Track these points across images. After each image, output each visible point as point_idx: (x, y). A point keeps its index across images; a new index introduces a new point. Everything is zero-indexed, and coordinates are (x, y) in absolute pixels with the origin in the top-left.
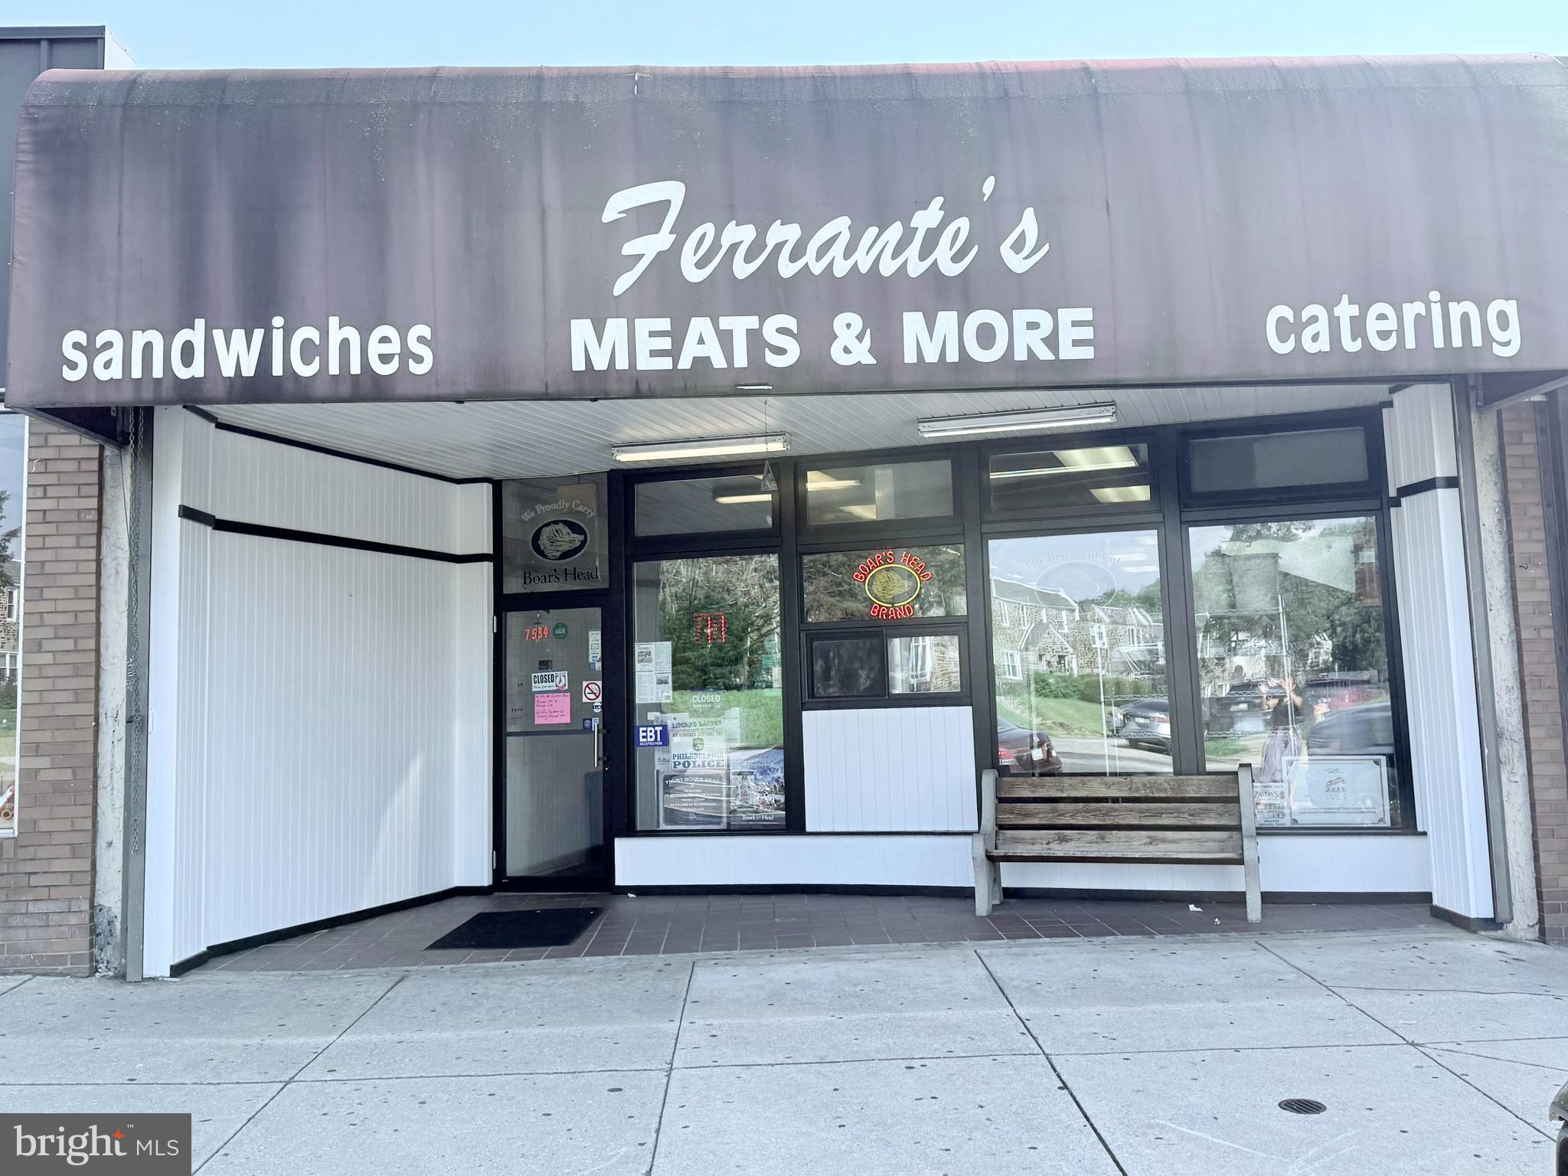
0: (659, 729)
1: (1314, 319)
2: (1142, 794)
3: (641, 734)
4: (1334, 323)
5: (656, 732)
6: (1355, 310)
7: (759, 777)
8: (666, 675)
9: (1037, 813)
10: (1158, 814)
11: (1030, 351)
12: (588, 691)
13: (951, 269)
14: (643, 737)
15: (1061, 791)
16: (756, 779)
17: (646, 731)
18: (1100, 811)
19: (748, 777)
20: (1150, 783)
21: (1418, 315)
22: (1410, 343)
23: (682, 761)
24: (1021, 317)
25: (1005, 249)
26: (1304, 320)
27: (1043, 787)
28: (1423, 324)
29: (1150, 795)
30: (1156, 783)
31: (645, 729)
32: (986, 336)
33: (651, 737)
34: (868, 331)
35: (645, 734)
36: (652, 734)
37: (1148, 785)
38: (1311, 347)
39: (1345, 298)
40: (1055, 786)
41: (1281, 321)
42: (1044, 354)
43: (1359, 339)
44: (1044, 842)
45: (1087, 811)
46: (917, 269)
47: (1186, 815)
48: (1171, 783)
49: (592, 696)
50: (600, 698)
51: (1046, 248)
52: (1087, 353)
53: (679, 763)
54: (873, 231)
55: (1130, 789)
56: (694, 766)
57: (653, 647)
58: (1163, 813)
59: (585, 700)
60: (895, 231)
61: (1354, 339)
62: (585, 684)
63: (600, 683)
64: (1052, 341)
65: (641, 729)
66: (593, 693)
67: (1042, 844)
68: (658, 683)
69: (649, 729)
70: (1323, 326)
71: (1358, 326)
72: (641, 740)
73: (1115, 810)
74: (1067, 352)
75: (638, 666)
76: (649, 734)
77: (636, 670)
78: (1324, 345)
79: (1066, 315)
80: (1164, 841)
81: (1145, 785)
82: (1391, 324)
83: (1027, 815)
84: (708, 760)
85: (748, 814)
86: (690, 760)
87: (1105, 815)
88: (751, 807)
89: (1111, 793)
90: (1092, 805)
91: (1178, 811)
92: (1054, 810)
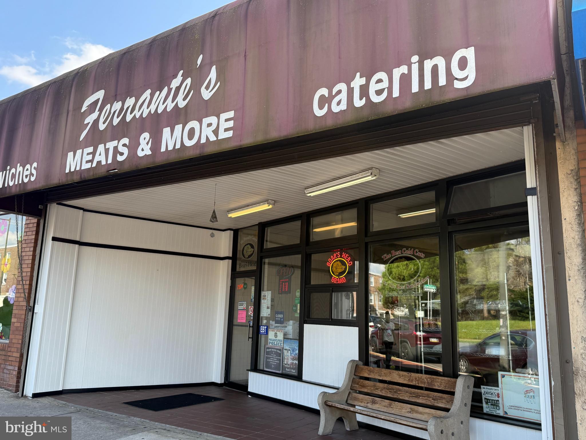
0: (266, 327)
1: (339, 92)
2: (414, 383)
3: (261, 329)
4: (350, 91)
6: (363, 81)
7: (292, 352)
8: (269, 305)
9: (368, 386)
10: (418, 396)
11: (207, 138)
12: (250, 310)
13: (182, 104)
15: (380, 376)
16: (291, 353)
18: (393, 390)
19: (289, 351)
20: (419, 378)
21: (403, 75)
22: (396, 93)
24: (206, 121)
25: (203, 89)
26: (333, 94)
27: (373, 372)
28: (406, 79)
29: (417, 385)
30: (421, 378)
32: (191, 133)
34: (151, 139)
36: (264, 329)
37: (417, 379)
38: (335, 109)
39: (358, 74)
40: (378, 373)
41: (322, 97)
42: (213, 138)
43: (364, 98)
44: (366, 402)
45: (388, 389)
46: (170, 106)
47: (431, 399)
48: (428, 380)
49: (251, 312)
50: (253, 313)
51: (219, 84)
52: (230, 134)
53: (271, 343)
54: (158, 92)
55: (409, 380)
56: (274, 345)
57: (267, 293)
58: (420, 396)
59: (249, 314)
60: (165, 91)
61: (361, 99)
62: (250, 307)
63: (253, 307)
64: (216, 132)
65: (261, 327)
67: (365, 403)
68: (267, 308)
70: (343, 96)
71: (364, 91)
72: (261, 331)
73: (400, 390)
74: (223, 135)
77: (262, 302)
78: (343, 106)
79: (224, 116)
80: (417, 412)
81: (416, 378)
82: (385, 84)
83: (364, 386)
84: (278, 342)
85: (288, 368)
86: (273, 342)
87: (395, 392)
88: (289, 365)
89: (401, 381)
90: (391, 386)
91: (428, 396)
92: (374, 386)
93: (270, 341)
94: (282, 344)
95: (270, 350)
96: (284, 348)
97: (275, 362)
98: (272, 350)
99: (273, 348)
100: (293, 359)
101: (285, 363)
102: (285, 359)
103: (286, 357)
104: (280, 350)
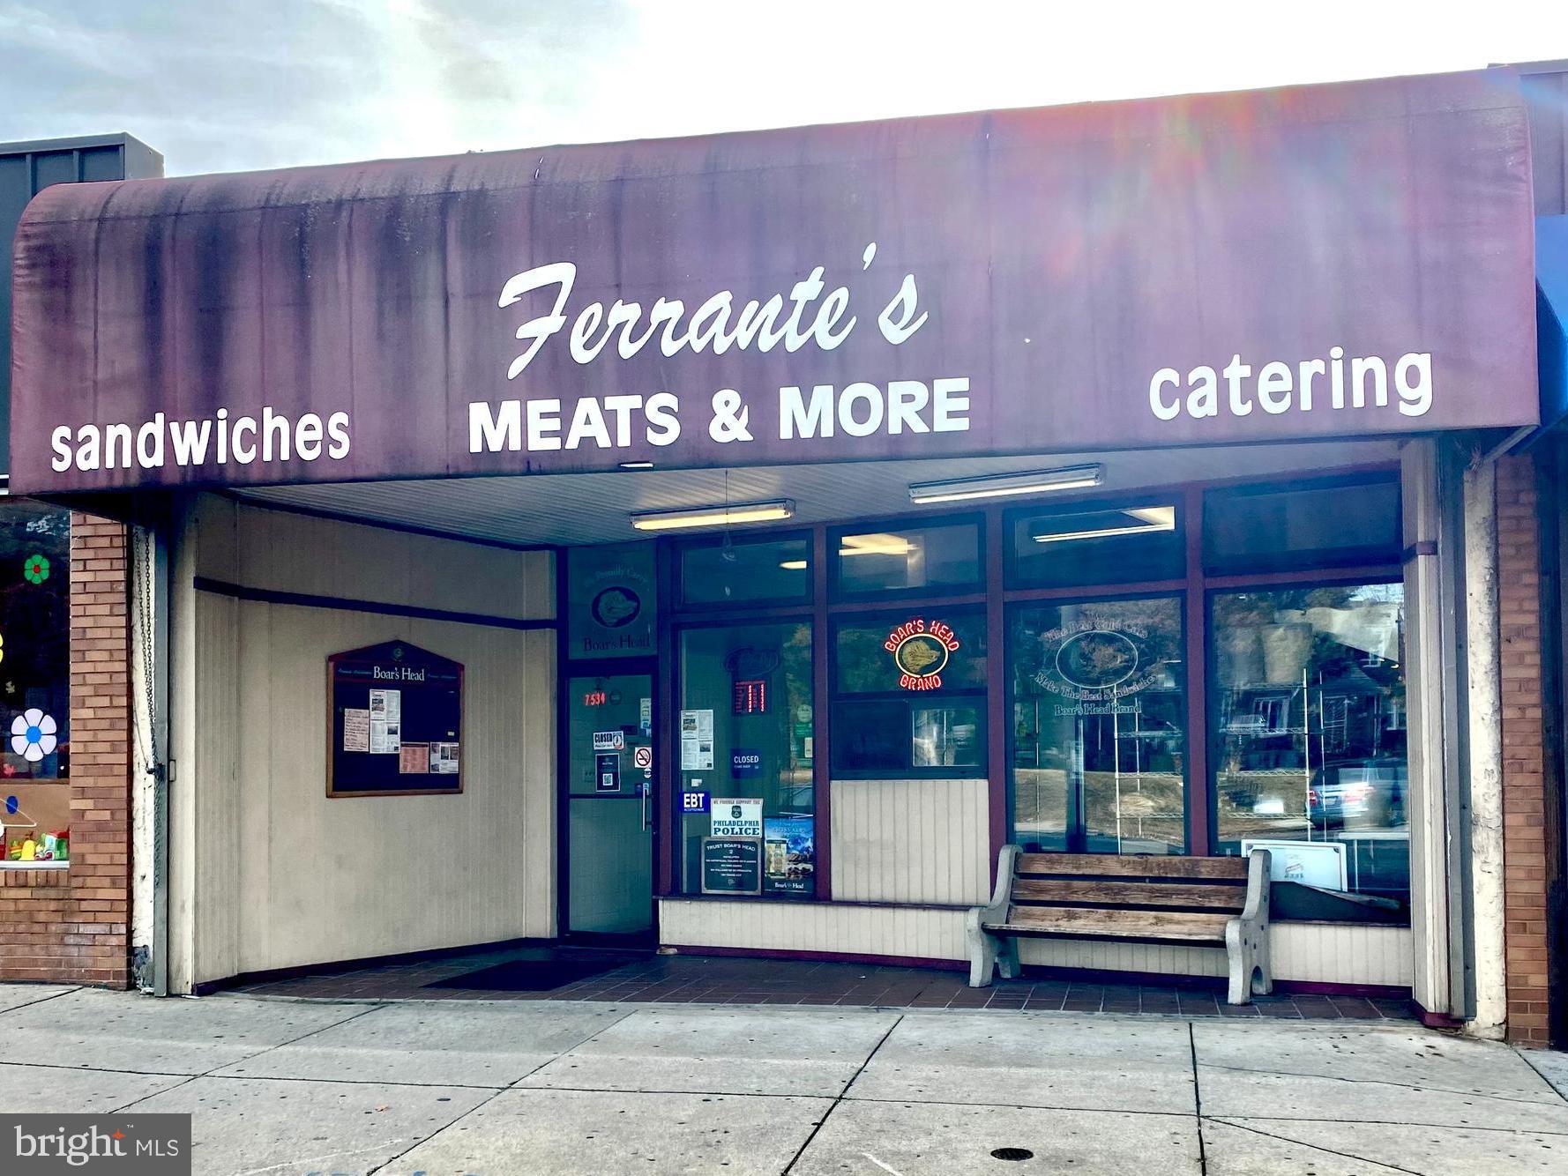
0: (701, 795)
1: (1201, 382)
2: (1155, 873)
3: (686, 800)
4: (1223, 386)
5: (698, 798)
6: (1246, 371)
7: (791, 846)
8: (708, 743)
9: (1047, 890)
10: (1168, 895)
11: (904, 424)
12: (639, 756)
13: (828, 343)
14: (688, 803)
15: (1078, 868)
16: (788, 848)
17: (689, 798)
18: (1112, 889)
19: (782, 845)
20: (1165, 863)
21: (1316, 375)
22: (1306, 404)
23: (722, 828)
24: (896, 389)
25: (883, 320)
26: (1190, 384)
27: (1060, 863)
28: (1321, 384)
29: (1164, 875)
30: (1170, 863)
31: (688, 795)
32: (861, 409)
33: (694, 803)
34: (746, 407)
35: (688, 800)
36: (695, 800)
37: (1162, 865)
38: (1196, 412)
39: (1236, 358)
41: (1166, 385)
42: (919, 427)
43: (1250, 402)
45: (1099, 890)
46: (794, 343)
47: (1196, 896)
48: (1187, 864)
49: (643, 762)
50: (650, 763)
51: (925, 316)
52: (963, 424)
53: (720, 830)
54: (754, 305)
55: (1145, 868)
56: (733, 833)
57: (696, 714)
58: (1172, 894)
59: (637, 765)
60: (775, 304)
61: (1244, 402)
62: (637, 749)
63: (650, 749)
64: (927, 414)
65: (686, 795)
66: (643, 759)
67: (1051, 920)
68: (701, 751)
69: (693, 795)
70: (1210, 390)
71: (1249, 389)
72: (686, 806)
73: (1127, 889)
74: (942, 424)
75: (684, 734)
76: (693, 800)
77: (683, 737)
78: (1211, 409)
79: (942, 386)
80: (1170, 921)
81: (1159, 865)
82: (1286, 385)
84: (745, 827)
85: (781, 882)
86: (729, 827)
87: (1116, 894)
88: (784, 874)
89: (1125, 872)
90: (1105, 884)
91: (1189, 892)
92: (1067, 888)
93: (716, 826)
94: (760, 831)
95: (717, 846)
96: (767, 839)
97: (740, 873)
98: (725, 846)
99: (727, 842)
100: (794, 861)
101: (772, 871)
102: (770, 862)
103: (773, 859)
104: (753, 844)
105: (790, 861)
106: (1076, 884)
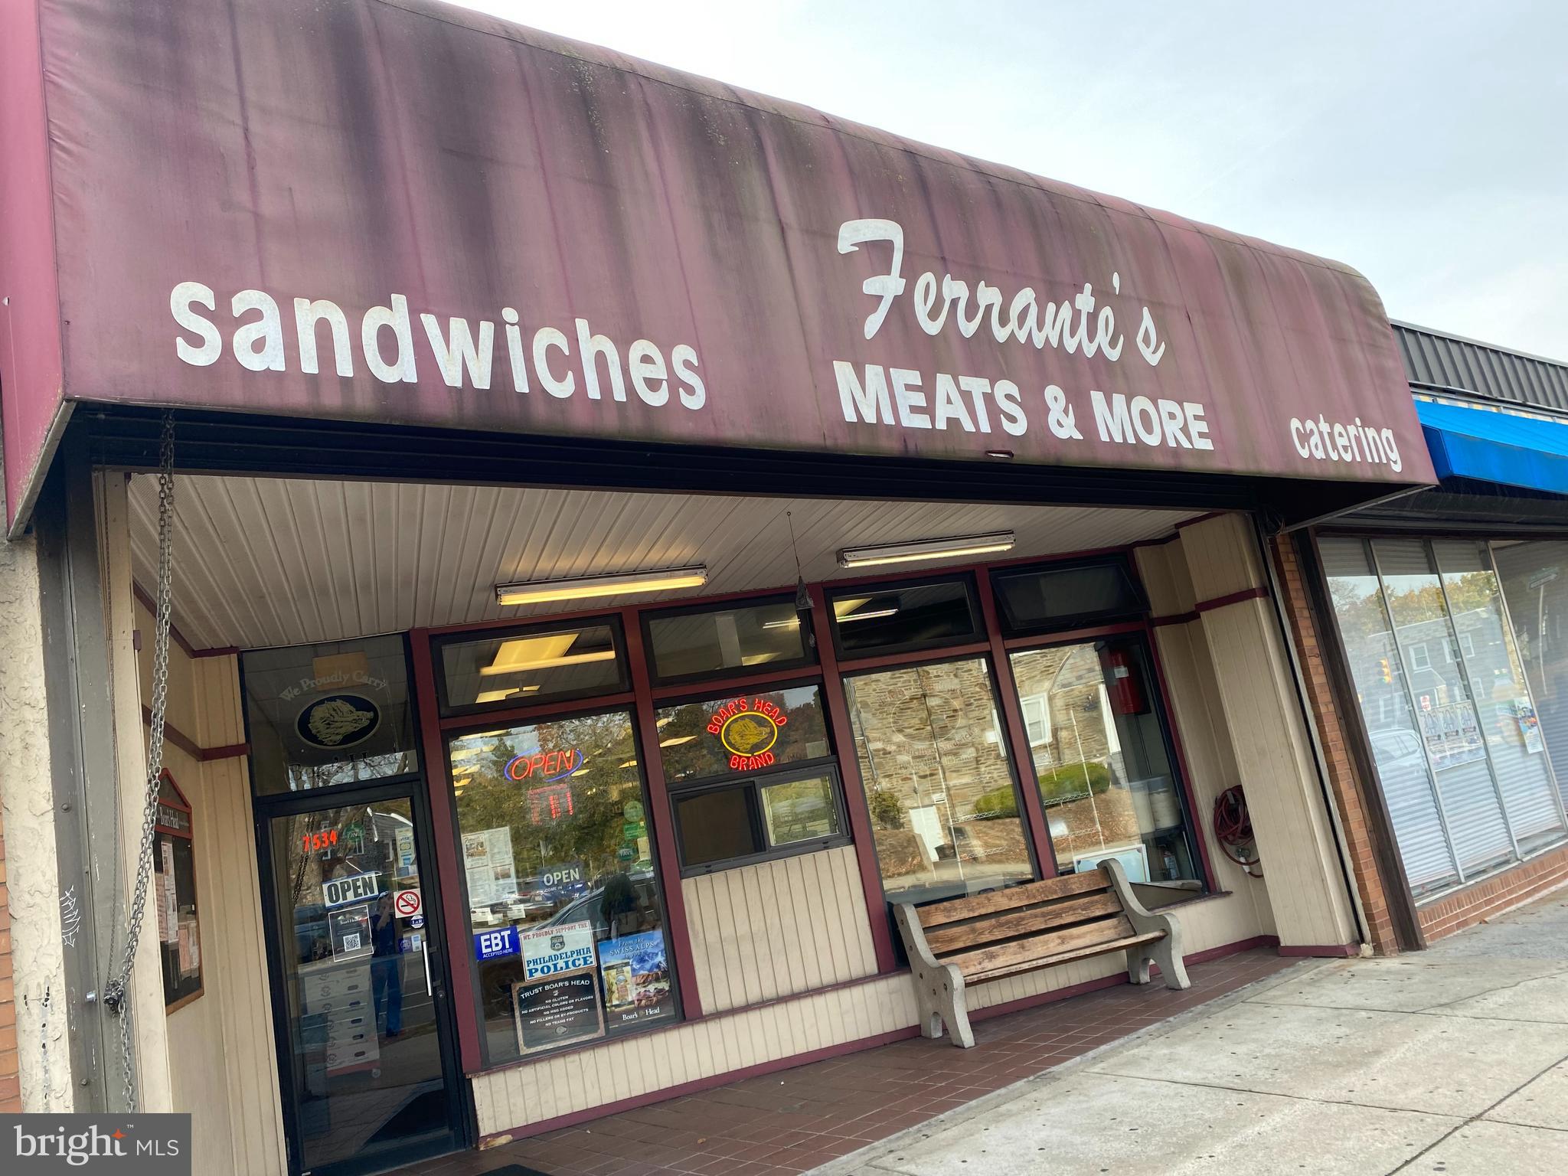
0: (506, 934)
3: (484, 944)
4: (1322, 436)
5: (503, 938)
6: (1328, 427)
7: (640, 966)
8: (507, 867)
9: (960, 937)
10: (1058, 915)
11: (1176, 440)
12: (401, 903)
13: (1111, 355)
14: (487, 947)
15: (972, 910)
16: (633, 970)
17: (490, 939)
18: (1012, 922)
19: (626, 968)
23: (539, 967)
24: (1163, 405)
25: (1139, 342)
26: (1308, 432)
27: (956, 909)
30: (1046, 886)
31: (488, 937)
32: (1146, 422)
33: (497, 945)
34: (1070, 405)
35: (488, 943)
36: (498, 941)
39: (1321, 416)
40: (966, 906)
41: (1298, 431)
43: (1336, 451)
45: (1001, 925)
46: (1089, 349)
47: (1080, 911)
49: (409, 909)
50: (422, 910)
51: (1163, 345)
52: (1209, 444)
53: (537, 970)
54: (1052, 306)
55: (1028, 897)
57: (484, 836)
58: (1061, 914)
60: (1066, 311)
63: (419, 891)
65: (483, 938)
66: (409, 904)
67: (975, 966)
68: (497, 879)
69: (493, 936)
72: (484, 951)
73: (1023, 919)
74: (1197, 443)
75: (468, 862)
76: (494, 942)
77: (468, 867)
79: (1189, 409)
80: (1072, 938)
83: (952, 940)
84: (571, 959)
85: (628, 1012)
86: (550, 964)
87: (1018, 924)
88: (632, 1002)
89: (1014, 904)
90: (1003, 919)
92: (973, 931)
93: (531, 966)
94: (593, 959)
95: (537, 991)
96: (603, 966)
97: (570, 1016)
98: (547, 988)
99: (548, 983)
100: (644, 983)
101: (615, 1002)
102: (613, 992)
103: (614, 988)
104: (587, 976)
105: (638, 984)
106: (979, 925)
